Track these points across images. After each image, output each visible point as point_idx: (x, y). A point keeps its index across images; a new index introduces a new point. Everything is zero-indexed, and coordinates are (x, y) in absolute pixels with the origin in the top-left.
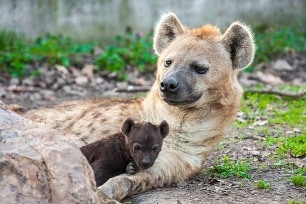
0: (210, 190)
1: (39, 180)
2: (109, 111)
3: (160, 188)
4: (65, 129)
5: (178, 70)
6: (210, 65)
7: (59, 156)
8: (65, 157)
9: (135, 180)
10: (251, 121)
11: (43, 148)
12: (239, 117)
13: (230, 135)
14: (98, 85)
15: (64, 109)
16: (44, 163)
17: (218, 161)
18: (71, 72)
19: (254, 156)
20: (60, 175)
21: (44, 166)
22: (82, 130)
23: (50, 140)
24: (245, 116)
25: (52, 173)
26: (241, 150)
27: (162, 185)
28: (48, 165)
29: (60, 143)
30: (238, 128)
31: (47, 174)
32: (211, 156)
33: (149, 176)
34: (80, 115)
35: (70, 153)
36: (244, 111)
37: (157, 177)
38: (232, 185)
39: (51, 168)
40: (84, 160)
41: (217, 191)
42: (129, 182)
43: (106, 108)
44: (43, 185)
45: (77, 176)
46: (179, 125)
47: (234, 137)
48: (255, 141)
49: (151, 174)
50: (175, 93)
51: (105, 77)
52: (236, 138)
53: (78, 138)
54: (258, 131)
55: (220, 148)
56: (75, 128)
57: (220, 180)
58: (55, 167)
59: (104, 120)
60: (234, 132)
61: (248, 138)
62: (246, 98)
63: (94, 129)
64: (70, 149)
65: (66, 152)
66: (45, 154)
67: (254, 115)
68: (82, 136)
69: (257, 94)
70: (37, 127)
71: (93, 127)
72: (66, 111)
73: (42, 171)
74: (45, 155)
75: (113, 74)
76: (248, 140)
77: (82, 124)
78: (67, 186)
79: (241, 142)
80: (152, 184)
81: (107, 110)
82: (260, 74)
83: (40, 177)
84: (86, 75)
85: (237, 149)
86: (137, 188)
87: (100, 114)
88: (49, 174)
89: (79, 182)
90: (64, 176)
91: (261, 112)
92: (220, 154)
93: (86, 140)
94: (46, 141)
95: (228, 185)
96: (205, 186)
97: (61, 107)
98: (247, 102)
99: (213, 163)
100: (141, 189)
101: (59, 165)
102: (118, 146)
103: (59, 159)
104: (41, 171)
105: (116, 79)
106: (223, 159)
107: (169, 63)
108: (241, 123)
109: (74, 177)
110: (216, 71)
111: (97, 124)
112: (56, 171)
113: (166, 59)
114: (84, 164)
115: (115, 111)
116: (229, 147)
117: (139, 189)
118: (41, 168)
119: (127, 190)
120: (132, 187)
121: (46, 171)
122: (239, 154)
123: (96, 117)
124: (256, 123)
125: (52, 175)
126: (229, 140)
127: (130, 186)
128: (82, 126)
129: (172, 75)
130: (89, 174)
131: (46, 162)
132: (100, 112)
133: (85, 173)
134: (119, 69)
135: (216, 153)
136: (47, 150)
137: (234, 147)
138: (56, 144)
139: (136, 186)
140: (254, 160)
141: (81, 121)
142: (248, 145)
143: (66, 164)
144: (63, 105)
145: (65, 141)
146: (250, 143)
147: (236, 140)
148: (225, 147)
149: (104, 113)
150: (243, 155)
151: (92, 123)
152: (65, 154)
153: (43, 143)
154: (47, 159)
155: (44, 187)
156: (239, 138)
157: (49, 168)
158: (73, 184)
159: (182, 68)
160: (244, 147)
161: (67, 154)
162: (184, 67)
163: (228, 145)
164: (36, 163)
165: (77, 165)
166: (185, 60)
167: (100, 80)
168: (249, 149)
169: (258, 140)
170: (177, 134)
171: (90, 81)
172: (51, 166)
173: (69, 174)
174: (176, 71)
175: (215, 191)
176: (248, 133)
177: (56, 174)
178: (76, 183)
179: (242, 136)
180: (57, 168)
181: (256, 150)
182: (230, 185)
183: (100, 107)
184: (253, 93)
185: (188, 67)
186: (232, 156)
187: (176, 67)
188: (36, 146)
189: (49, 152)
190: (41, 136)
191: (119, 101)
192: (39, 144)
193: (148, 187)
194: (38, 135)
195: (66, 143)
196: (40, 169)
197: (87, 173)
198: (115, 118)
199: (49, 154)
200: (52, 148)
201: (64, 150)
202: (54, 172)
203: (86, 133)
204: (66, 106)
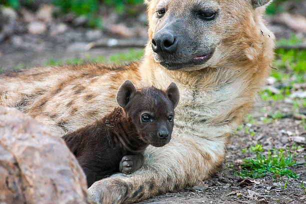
0: (241, 196)
1: (10, 189)
2: (95, 84)
3: (170, 192)
4: (34, 109)
5: (174, 21)
6: (220, 7)
7: (37, 155)
8: (46, 156)
9: (133, 183)
10: (287, 91)
11: (14, 144)
12: (269, 85)
13: (260, 112)
14: (60, 34)
15: (32, 78)
16: (16, 164)
17: (247, 151)
18: (20, 15)
19: (298, 144)
20: (40, 182)
21: (17, 170)
22: (59, 110)
23: (24, 131)
24: (278, 85)
25: (28, 179)
26: (278, 134)
27: (172, 188)
28: (23, 167)
29: (37, 136)
30: (270, 103)
31: (20, 181)
32: (237, 144)
33: (154, 175)
34: (55, 89)
35: (53, 151)
36: (276, 77)
37: (166, 177)
38: (272, 188)
39: (27, 173)
40: (72, 159)
41: (251, 196)
42: (123, 187)
43: (91, 79)
44: (15, 195)
45: (64, 182)
46: (191, 97)
47: (266, 115)
48: (297, 122)
49: (156, 172)
50: (174, 52)
51: (70, 24)
52: (269, 117)
53: (53, 123)
54: (298, 106)
55: (248, 132)
56: (49, 107)
57: (254, 181)
58: (33, 170)
59: (89, 97)
60: (265, 109)
61: (286, 117)
62: (277, 58)
63: (75, 110)
64: (52, 145)
65: (47, 149)
66: (18, 151)
67: (291, 83)
68: (58, 119)
69: (292, 52)
70: (5, 113)
71: (74, 106)
72: (35, 82)
73: (14, 176)
74: (18, 153)
75: (81, 19)
76: (287, 120)
77: (58, 102)
78: (49, 197)
79: (277, 122)
80: (159, 187)
81: (93, 81)
82: (286, 18)
83: (10, 185)
84: (41, 20)
85: (272, 133)
86: (136, 194)
87: (84, 88)
88: (24, 181)
89: (67, 191)
90: (46, 184)
91: (300, 78)
92: (249, 141)
93: (65, 126)
94: (18, 133)
95: (266, 188)
96: (233, 189)
97: (29, 76)
98: (279, 63)
99: (240, 154)
100: (142, 195)
101: (37, 167)
102: (109, 133)
103: (38, 159)
104: (11, 176)
105: (85, 26)
106: (254, 149)
107: (162, 12)
108: (273, 94)
109: (60, 185)
110: (229, 14)
111: (80, 102)
112: (34, 176)
113: (158, 7)
114: (73, 166)
115: (103, 84)
116: (261, 132)
117: (139, 195)
118: (12, 171)
119: (119, 198)
120: (127, 193)
121: (20, 176)
122: (276, 141)
123: (78, 92)
124: (294, 95)
125: (27, 182)
126: (260, 120)
127: (124, 192)
128: (58, 105)
129: (167, 28)
130: (80, 179)
131: (20, 164)
132: (84, 85)
133: (74, 179)
134: (88, 11)
135: (243, 139)
136: (19, 147)
137: (268, 131)
138: (33, 137)
139: (134, 192)
140: (299, 150)
141: (57, 98)
142: (288, 127)
143: (48, 165)
144: (31, 73)
145: (45, 133)
146: (291, 124)
147: (270, 120)
148: (255, 131)
149: (89, 87)
150: (281, 142)
151: (72, 101)
152: (46, 152)
153: (14, 136)
154: (21, 159)
155: (17, 198)
156: (274, 116)
157: (23, 171)
158: (59, 195)
159: (180, 16)
160: (283, 131)
161: (48, 152)
162: (184, 15)
163: (258, 128)
164: (5, 164)
165: (63, 167)
166: (183, 4)
167: (62, 28)
168: (290, 133)
169: (300, 119)
170: (190, 111)
171: (48, 29)
172: (26, 169)
173: (52, 180)
174: (172, 22)
175: (248, 197)
176: (286, 110)
177: (34, 181)
178: (62, 192)
179: (276, 114)
180: (35, 172)
181: (300, 136)
182: (269, 188)
183: (82, 77)
184: (286, 50)
185: (188, 14)
186: (267, 145)
187: (172, 15)
188: (5, 140)
189: (23, 149)
190: (11, 126)
191: (109, 69)
192: (10, 138)
193: (153, 192)
194: (7, 125)
195: (47, 136)
196: (10, 174)
197: (77, 179)
198: (104, 94)
199: (24, 153)
200: (27, 144)
201: (45, 146)
202: (31, 177)
203: (64, 115)
204: (36, 75)
